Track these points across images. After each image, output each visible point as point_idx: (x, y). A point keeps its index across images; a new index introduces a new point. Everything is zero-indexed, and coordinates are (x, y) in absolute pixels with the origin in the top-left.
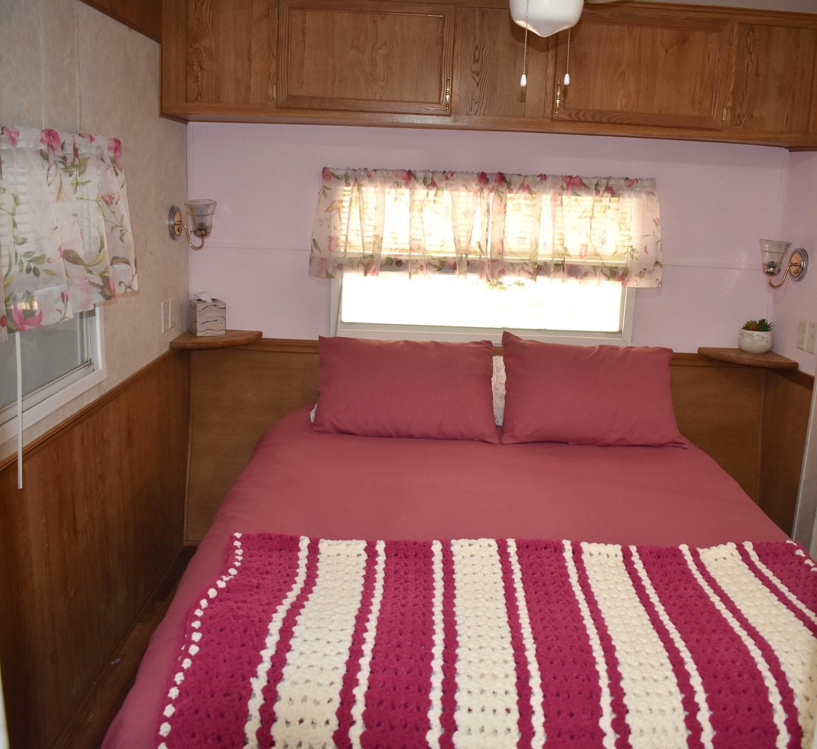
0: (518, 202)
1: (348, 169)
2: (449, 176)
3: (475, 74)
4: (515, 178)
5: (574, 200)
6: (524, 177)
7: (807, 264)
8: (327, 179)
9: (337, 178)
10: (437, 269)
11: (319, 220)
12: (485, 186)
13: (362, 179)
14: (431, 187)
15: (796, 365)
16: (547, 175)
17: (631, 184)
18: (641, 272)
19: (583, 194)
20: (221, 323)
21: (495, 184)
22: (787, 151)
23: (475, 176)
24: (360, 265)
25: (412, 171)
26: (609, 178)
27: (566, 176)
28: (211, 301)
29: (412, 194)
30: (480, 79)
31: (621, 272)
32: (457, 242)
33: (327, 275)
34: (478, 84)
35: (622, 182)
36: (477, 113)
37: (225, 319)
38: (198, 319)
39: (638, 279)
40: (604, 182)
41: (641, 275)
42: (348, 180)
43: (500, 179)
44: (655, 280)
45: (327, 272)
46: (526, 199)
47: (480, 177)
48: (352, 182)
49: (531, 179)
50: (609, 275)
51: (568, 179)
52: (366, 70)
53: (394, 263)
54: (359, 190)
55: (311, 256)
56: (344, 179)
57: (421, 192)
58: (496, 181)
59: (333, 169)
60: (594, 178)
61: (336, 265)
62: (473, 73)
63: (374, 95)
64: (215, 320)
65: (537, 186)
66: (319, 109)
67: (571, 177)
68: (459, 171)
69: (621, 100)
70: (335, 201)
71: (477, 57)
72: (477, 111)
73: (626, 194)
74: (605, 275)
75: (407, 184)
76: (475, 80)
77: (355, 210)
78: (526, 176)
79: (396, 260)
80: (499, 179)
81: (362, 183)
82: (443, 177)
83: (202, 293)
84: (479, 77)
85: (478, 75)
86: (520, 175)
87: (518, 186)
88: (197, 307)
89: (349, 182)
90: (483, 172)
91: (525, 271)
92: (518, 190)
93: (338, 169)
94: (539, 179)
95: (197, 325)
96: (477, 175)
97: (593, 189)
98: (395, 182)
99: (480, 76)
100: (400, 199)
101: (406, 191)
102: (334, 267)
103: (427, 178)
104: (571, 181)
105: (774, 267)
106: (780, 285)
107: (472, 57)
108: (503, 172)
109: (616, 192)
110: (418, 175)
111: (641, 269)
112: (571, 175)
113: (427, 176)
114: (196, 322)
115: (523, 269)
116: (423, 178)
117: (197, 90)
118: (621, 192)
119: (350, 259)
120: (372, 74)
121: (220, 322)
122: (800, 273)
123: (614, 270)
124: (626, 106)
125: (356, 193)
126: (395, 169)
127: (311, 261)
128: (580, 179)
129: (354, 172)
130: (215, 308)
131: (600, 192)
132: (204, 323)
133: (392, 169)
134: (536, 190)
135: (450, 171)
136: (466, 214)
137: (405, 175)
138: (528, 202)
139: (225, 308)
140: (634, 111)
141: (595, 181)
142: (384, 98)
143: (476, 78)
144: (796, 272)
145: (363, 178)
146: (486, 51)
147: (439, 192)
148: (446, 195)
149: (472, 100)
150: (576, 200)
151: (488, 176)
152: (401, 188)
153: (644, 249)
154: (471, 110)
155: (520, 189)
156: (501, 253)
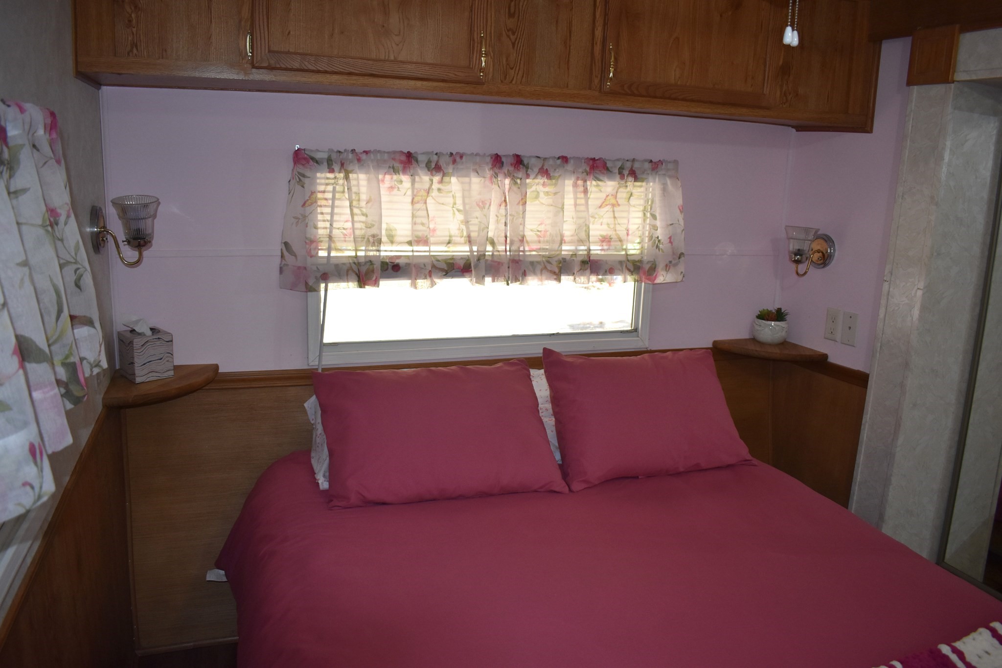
0: (536, 189)
1: (331, 151)
2: (458, 159)
3: (510, 32)
4: (533, 161)
5: (594, 186)
6: (544, 160)
7: (834, 250)
8: (303, 165)
9: (317, 162)
10: (444, 273)
11: (294, 218)
12: (500, 171)
13: (349, 164)
14: (434, 172)
15: (825, 356)
16: (568, 157)
17: (656, 166)
18: (666, 266)
19: (605, 179)
20: (168, 361)
21: (511, 169)
22: (794, 130)
23: (488, 159)
24: (350, 272)
25: (411, 153)
26: (634, 160)
27: (588, 158)
28: (149, 333)
29: (413, 182)
30: (516, 39)
31: (647, 267)
33: (306, 288)
34: (513, 44)
35: (647, 165)
36: (514, 82)
37: (172, 355)
38: (136, 360)
39: (664, 273)
40: (628, 165)
41: (667, 269)
42: (332, 164)
43: (517, 162)
44: (680, 273)
45: (306, 284)
46: (544, 185)
47: (494, 161)
48: (336, 167)
49: (551, 162)
50: (632, 270)
51: (591, 161)
52: (376, 20)
53: (390, 267)
54: (347, 178)
55: (281, 264)
56: (325, 164)
57: (424, 179)
58: (511, 165)
59: (312, 151)
60: (618, 160)
61: (319, 275)
62: (508, 31)
63: (387, 53)
64: (159, 358)
65: (557, 170)
66: (313, 71)
67: (594, 160)
68: (469, 153)
69: (675, 71)
70: (314, 192)
71: (512, 10)
72: (513, 79)
73: (650, 178)
74: (629, 270)
76: (510, 39)
77: (343, 203)
78: (545, 159)
79: (392, 264)
80: (515, 162)
81: (350, 168)
82: (450, 160)
83: (137, 322)
84: (515, 36)
85: (514, 33)
86: (539, 157)
87: (536, 170)
88: (134, 344)
89: (333, 167)
90: (497, 154)
91: (548, 270)
92: (537, 175)
93: (318, 151)
94: (559, 161)
95: (136, 368)
96: (490, 158)
97: (615, 173)
98: (390, 167)
99: (516, 34)
100: (398, 188)
101: (406, 179)
102: (316, 277)
103: (431, 162)
104: (594, 164)
105: (801, 255)
106: (805, 273)
107: (507, 10)
108: (519, 154)
109: (639, 176)
110: (420, 158)
111: (667, 262)
112: (593, 157)
113: (431, 159)
114: (133, 363)
115: (545, 268)
116: (426, 161)
117: (130, 39)
118: (644, 176)
119: (337, 266)
120: (383, 26)
121: (167, 359)
122: (825, 259)
123: (638, 264)
124: (679, 78)
125: (341, 181)
126: (390, 150)
127: (281, 270)
128: (604, 161)
129: (339, 154)
130: (158, 343)
131: (624, 176)
132: (144, 364)
133: (387, 151)
134: (557, 175)
135: (457, 153)
136: (480, 205)
137: (404, 158)
138: (547, 189)
139: (172, 341)
140: (688, 84)
141: (619, 164)
142: (400, 58)
143: (512, 37)
144: (820, 259)
145: (351, 162)
146: (523, 4)
147: (446, 179)
148: (454, 183)
149: (507, 64)
150: (598, 186)
151: (504, 159)
152: (399, 174)
153: (669, 240)
154: (505, 78)
155: (540, 174)
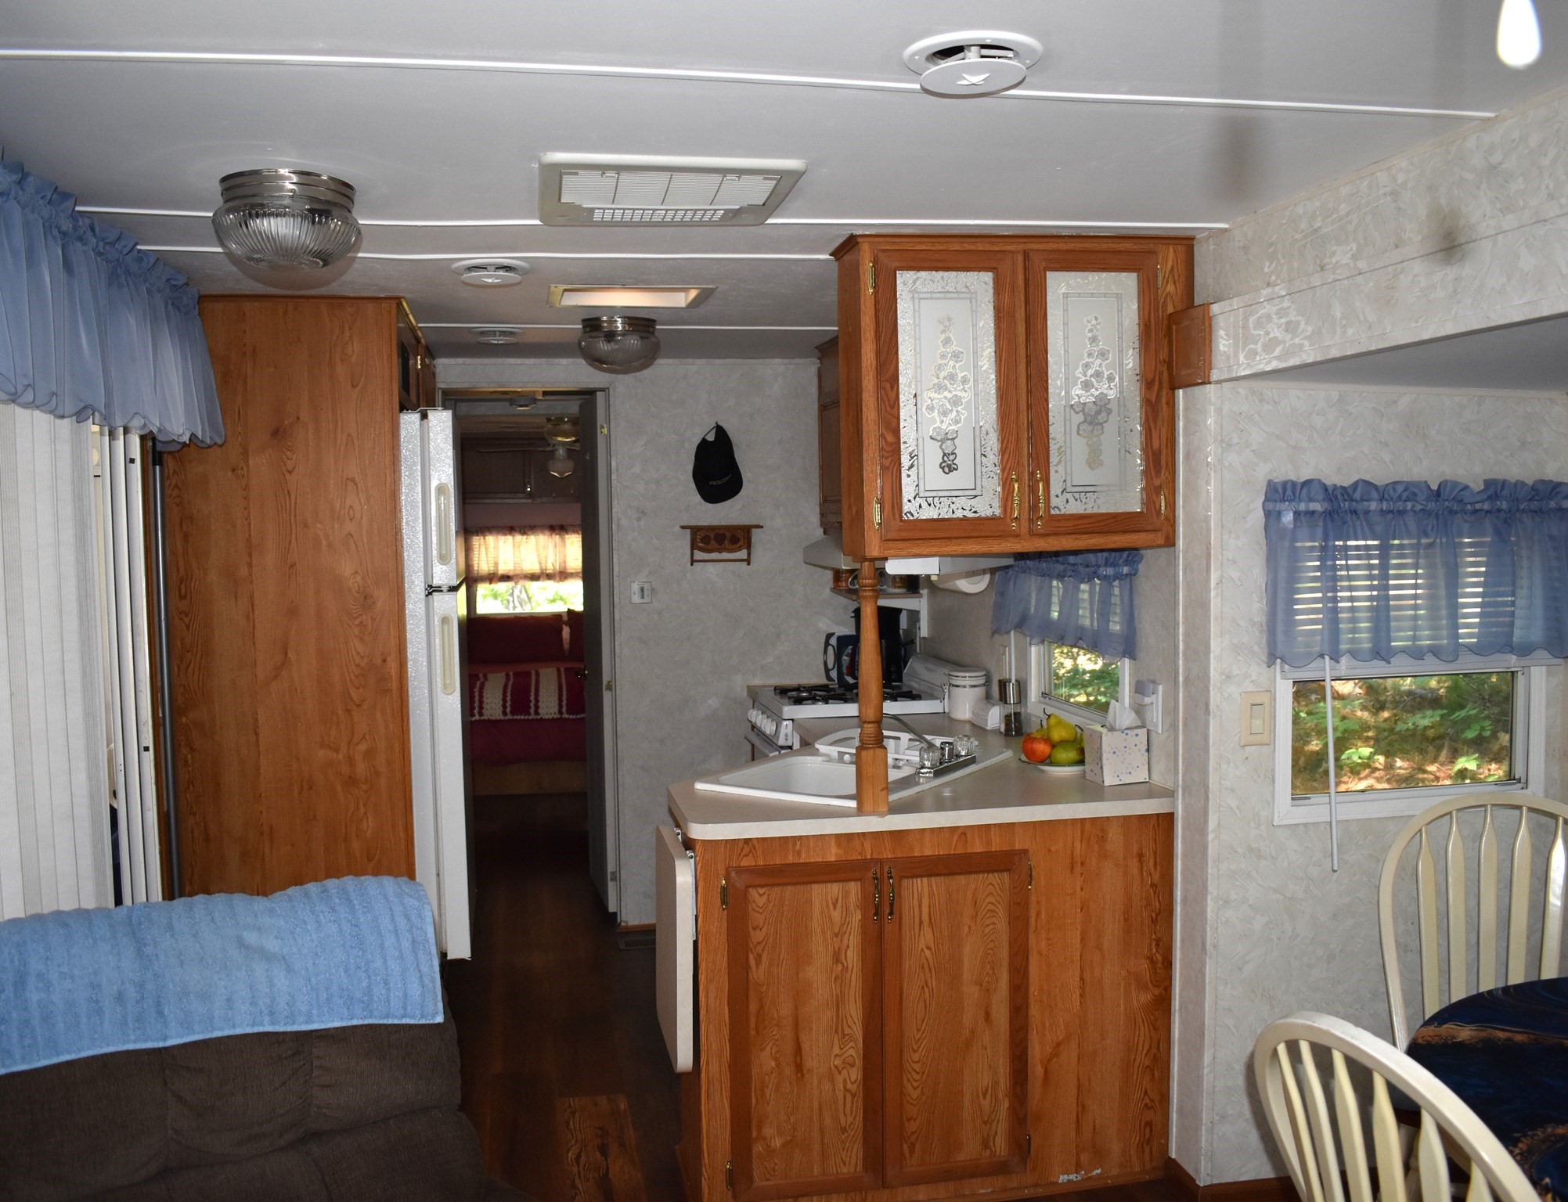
2: (533, 527)
10: (530, 579)
14: (524, 534)
24: (487, 579)
25: (512, 526)
29: (514, 539)
32: (540, 563)
33: (472, 585)
43: (561, 527)
45: (472, 583)
57: (518, 537)
58: (558, 529)
61: (476, 579)
68: (539, 525)
75: (510, 534)
77: (483, 549)
79: (507, 576)
82: (530, 528)
100: (507, 542)
101: (510, 537)
102: (474, 580)
103: (521, 529)
110: (516, 528)
116: (519, 529)
119: (482, 576)
125: (482, 540)
126: (503, 525)
133: (501, 526)
135: (534, 525)
136: (544, 548)
137: (509, 528)
147: (529, 537)
148: (532, 538)
152: (508, 535)
156: (565, 567)
